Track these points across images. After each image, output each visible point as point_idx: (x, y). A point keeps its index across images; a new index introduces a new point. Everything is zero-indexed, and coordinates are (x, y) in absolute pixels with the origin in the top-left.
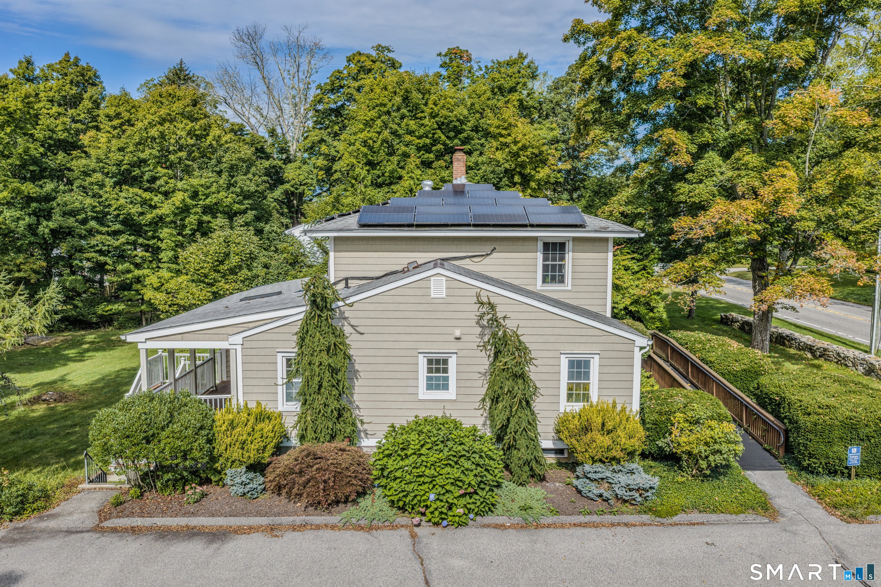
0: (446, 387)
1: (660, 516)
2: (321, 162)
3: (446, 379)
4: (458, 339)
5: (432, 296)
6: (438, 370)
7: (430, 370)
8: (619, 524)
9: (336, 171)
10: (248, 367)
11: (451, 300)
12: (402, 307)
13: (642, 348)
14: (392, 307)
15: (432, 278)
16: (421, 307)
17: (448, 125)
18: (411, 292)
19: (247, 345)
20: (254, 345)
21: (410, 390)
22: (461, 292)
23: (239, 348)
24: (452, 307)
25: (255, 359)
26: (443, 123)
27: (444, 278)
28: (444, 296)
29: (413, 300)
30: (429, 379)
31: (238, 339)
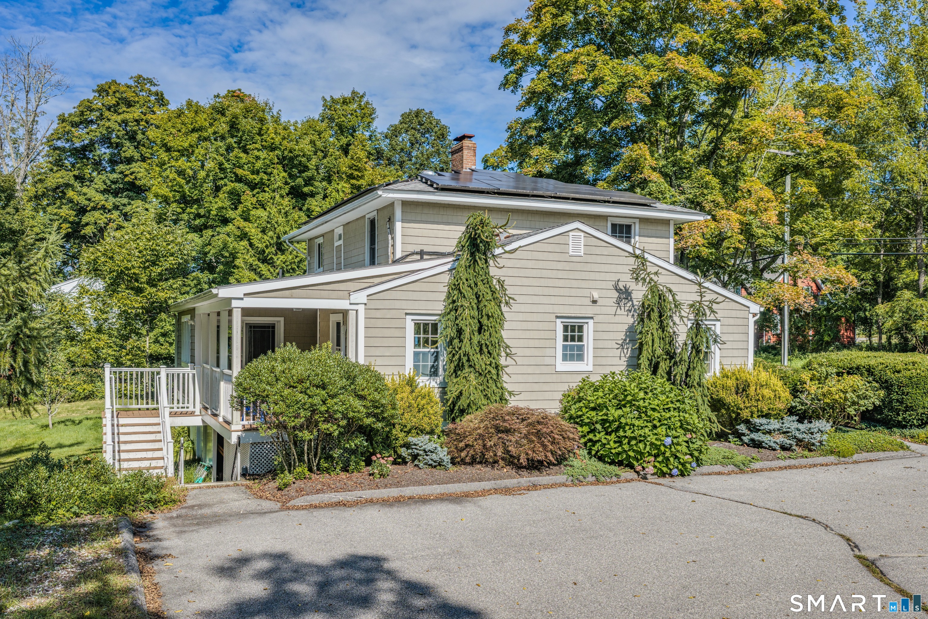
0: (580, 358)
1: (844, 457)
2: (66, 211)
3: (581, 348)
4: (594, 302)
5: (571, 253)
6: (573, 339)
7: (565, 339)
8: (815, 466)
9: (87, 224)
10: (373, 332)
11: (589, 259)
12: (541, 265)
13: (754, 315)
14: (530, 264)
15: (571, 234)
16: (560, 266)
17: (291, 159)
18: (550, 248)
19: (372, 305)
20: (378, 304)
21: (548, 361)
22: (598, 251)
23: (361, 309)
24: (589, 267)
25: (380, 323)
26: (284, 158)
27: (582, 234)
28: (582, 254)
29: (551, 257)
30: (565, 348)
31: (361, 297)
